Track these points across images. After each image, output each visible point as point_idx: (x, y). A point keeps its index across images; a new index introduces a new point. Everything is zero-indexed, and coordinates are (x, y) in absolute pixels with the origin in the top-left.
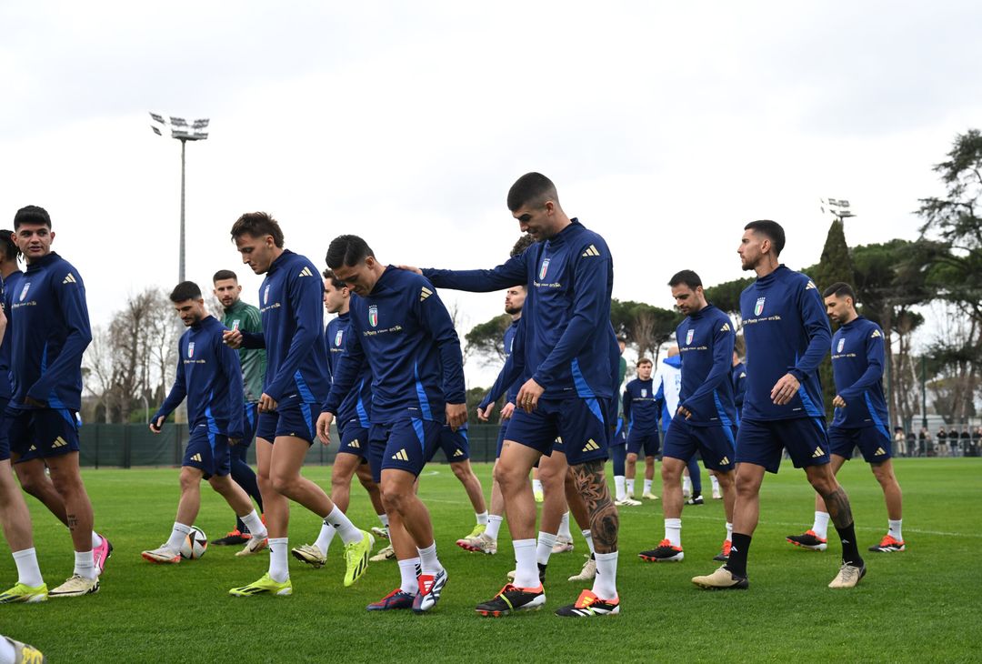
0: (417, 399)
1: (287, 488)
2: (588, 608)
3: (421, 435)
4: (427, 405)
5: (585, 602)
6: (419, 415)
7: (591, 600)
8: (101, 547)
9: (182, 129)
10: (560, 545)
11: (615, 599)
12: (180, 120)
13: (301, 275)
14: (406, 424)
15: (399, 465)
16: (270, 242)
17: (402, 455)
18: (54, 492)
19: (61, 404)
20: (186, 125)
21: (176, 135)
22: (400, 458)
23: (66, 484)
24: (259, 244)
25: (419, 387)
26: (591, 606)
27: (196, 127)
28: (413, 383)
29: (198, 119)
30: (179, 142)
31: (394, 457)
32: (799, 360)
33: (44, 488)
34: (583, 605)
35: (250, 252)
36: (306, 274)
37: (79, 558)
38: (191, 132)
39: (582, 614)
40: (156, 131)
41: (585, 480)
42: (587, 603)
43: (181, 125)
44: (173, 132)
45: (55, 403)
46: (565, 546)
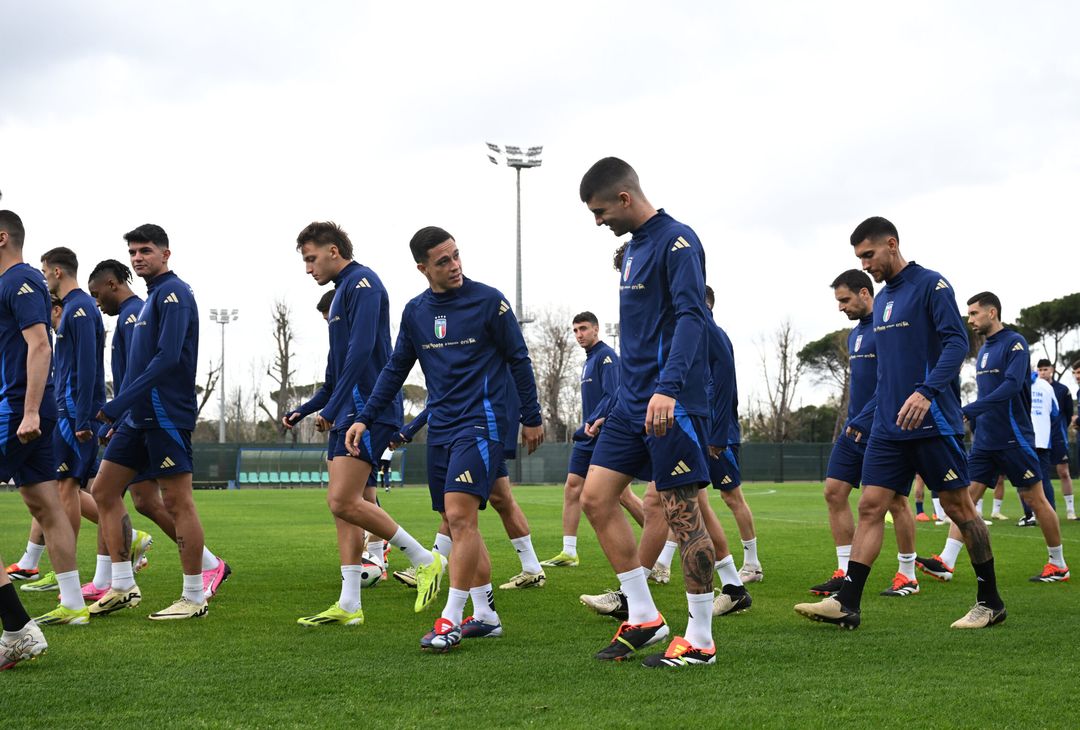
0: (485, 417)
1: (345, 511)
2: (680, 657)
3: (485, 456)
4: (495, 424)
5: (676, 650)
6: (486, 435)
7: (684, 649)
8: (217, 570)
9: (517, 157)
10: (747, 574)
11: (711, 648)
12: (514, 148)
13: (358, 287)
14: (472, 443)
15: (463, 488)
16: (334, 253)
17: (466, 477)
18: (166, 513)
19: (171, 424)
20: (520, 153)
21: (512, 163)
22: (464, 480)
23: (178, 505)
24: (322, 252)
25: (487, 404)
26: (683, 656)
27: (530, 155)
28: (479, 401)
29: (531, 147)
30: (515, 169)
31: (458, 480)
32: (930, 372)
33: (156, 509)
34: (674, 654)
35: (313, 261)
36: (364, 286)
37: (187, 580)
38: (525, 160)
39: (672, 664)
40: (493, 159)
41: (675, 507)
42: (679, 652)
43: (516, 153)
44: (509, 160)
45: (164, 423)
46: (753, 575)
